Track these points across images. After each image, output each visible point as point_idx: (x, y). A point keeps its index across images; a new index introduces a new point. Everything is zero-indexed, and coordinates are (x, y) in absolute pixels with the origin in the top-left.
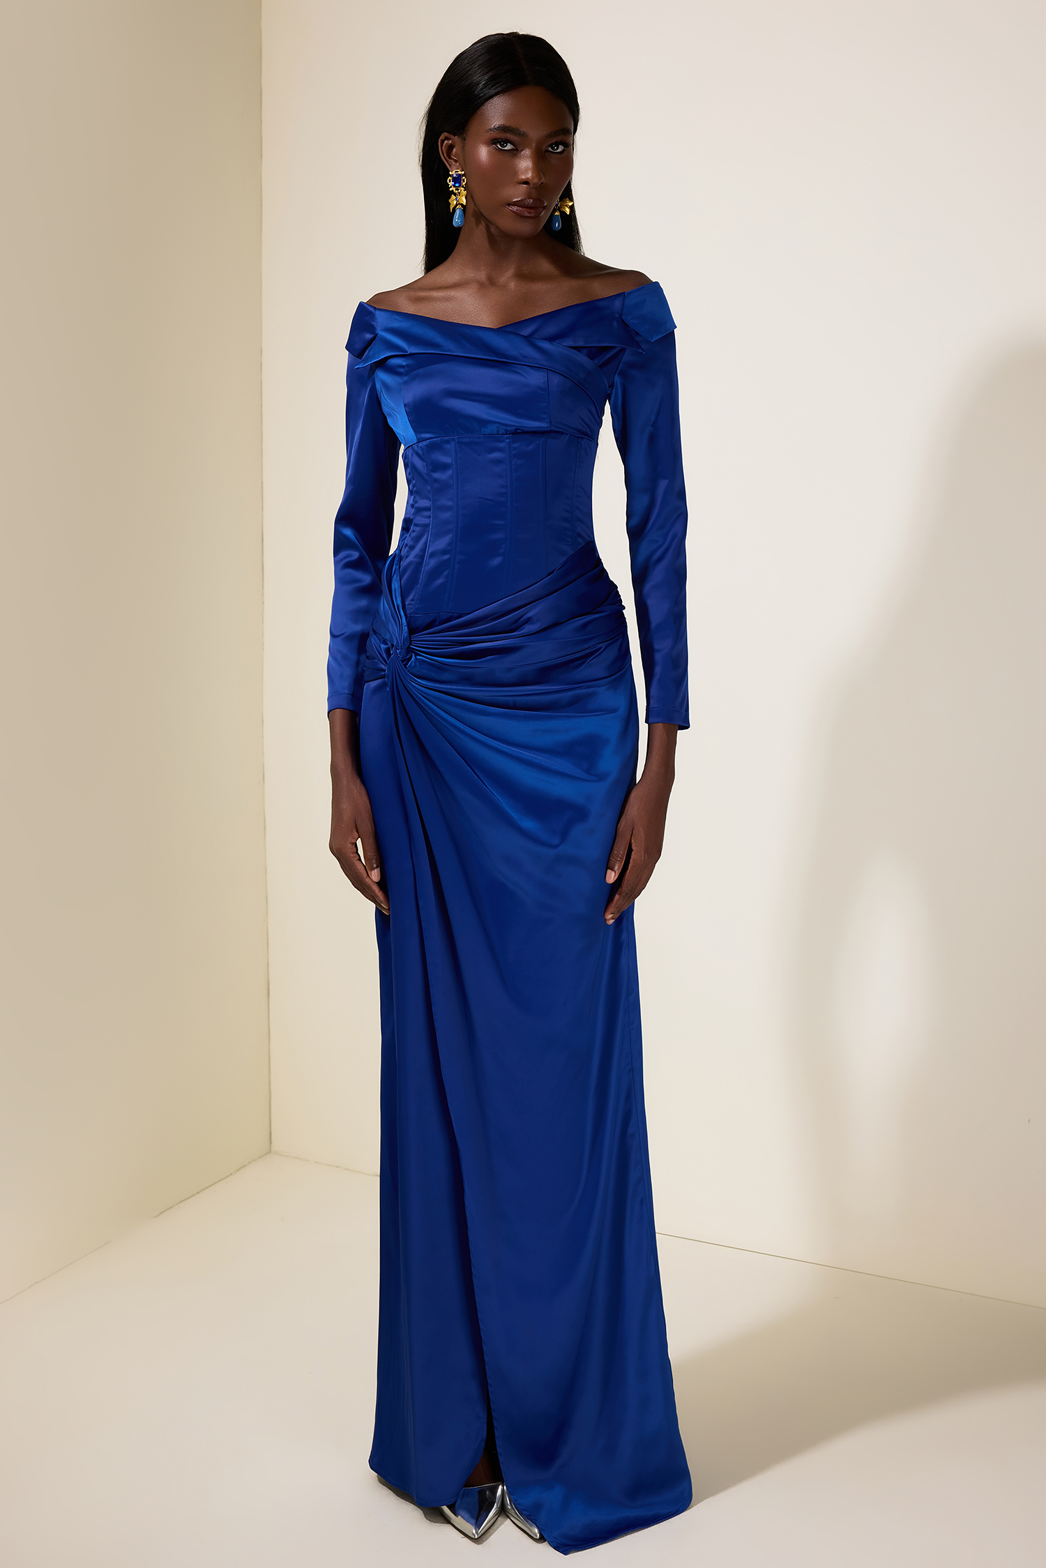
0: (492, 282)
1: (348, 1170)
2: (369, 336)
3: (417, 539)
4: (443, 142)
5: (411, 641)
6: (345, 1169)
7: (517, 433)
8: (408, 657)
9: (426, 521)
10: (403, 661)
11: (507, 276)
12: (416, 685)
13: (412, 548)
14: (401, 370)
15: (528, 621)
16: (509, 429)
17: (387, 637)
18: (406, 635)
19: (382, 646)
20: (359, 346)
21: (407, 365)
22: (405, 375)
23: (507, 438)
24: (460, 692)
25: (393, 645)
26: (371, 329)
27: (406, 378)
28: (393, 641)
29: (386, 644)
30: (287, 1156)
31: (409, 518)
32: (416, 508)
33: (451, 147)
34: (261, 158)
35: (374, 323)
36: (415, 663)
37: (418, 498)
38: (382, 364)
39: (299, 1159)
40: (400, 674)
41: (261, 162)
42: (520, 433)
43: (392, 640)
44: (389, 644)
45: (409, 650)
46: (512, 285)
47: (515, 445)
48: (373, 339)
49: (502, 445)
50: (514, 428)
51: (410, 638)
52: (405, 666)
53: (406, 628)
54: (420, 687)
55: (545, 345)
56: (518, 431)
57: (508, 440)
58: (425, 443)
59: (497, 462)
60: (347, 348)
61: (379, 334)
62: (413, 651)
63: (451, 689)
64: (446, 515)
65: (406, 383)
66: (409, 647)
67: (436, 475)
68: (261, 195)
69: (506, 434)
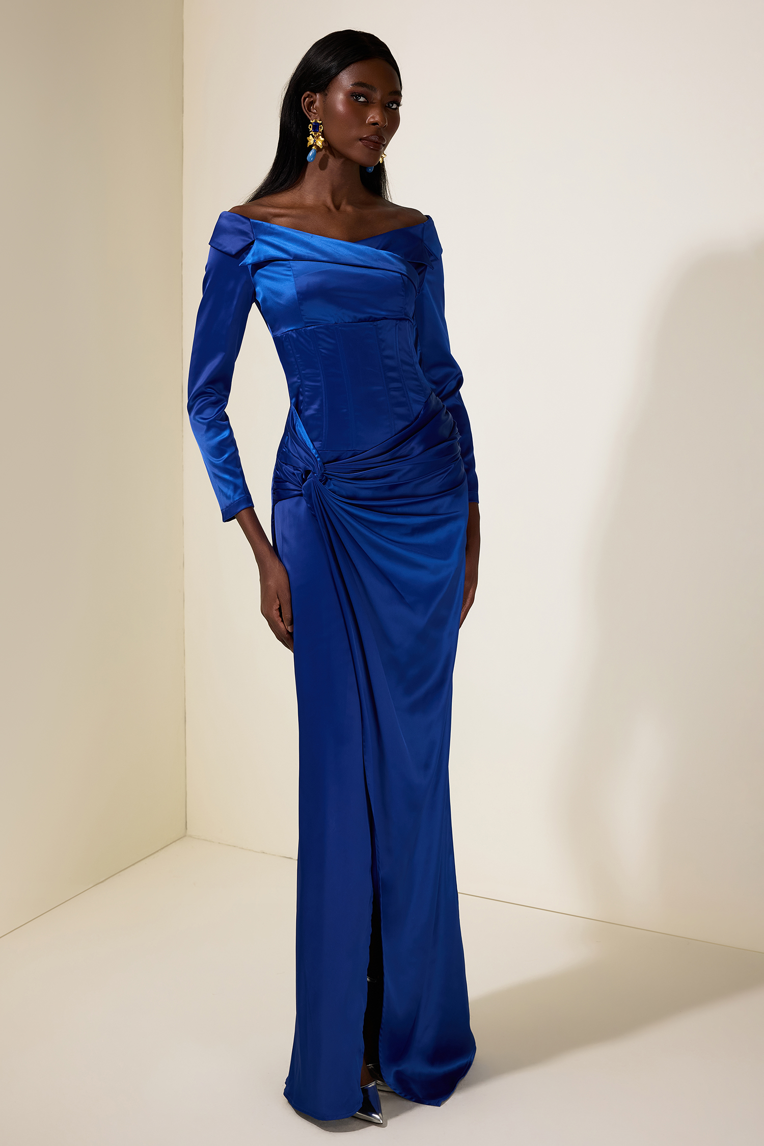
0: (334, 206)
1: (242, 848)
3: (312, 397)
4: (305, 99)
5: (325, 468)
6: (240, 848)
8: (324, 478)
10: (321, 481)
17: (301, 465)
26: (247, 235)
29: (299, 470)
30: (199, 839)
33: (312, 103)
34: (183, 113)
39: (207, 840)
41: (183, 116)
45: (324, 475)
46: (349, 209)
48: (251, 244)
51: (324, 466)
52: (324, 484)
53: (319, 459)
62: (327, 475)
66: (324, 473)
68: (183, 140)
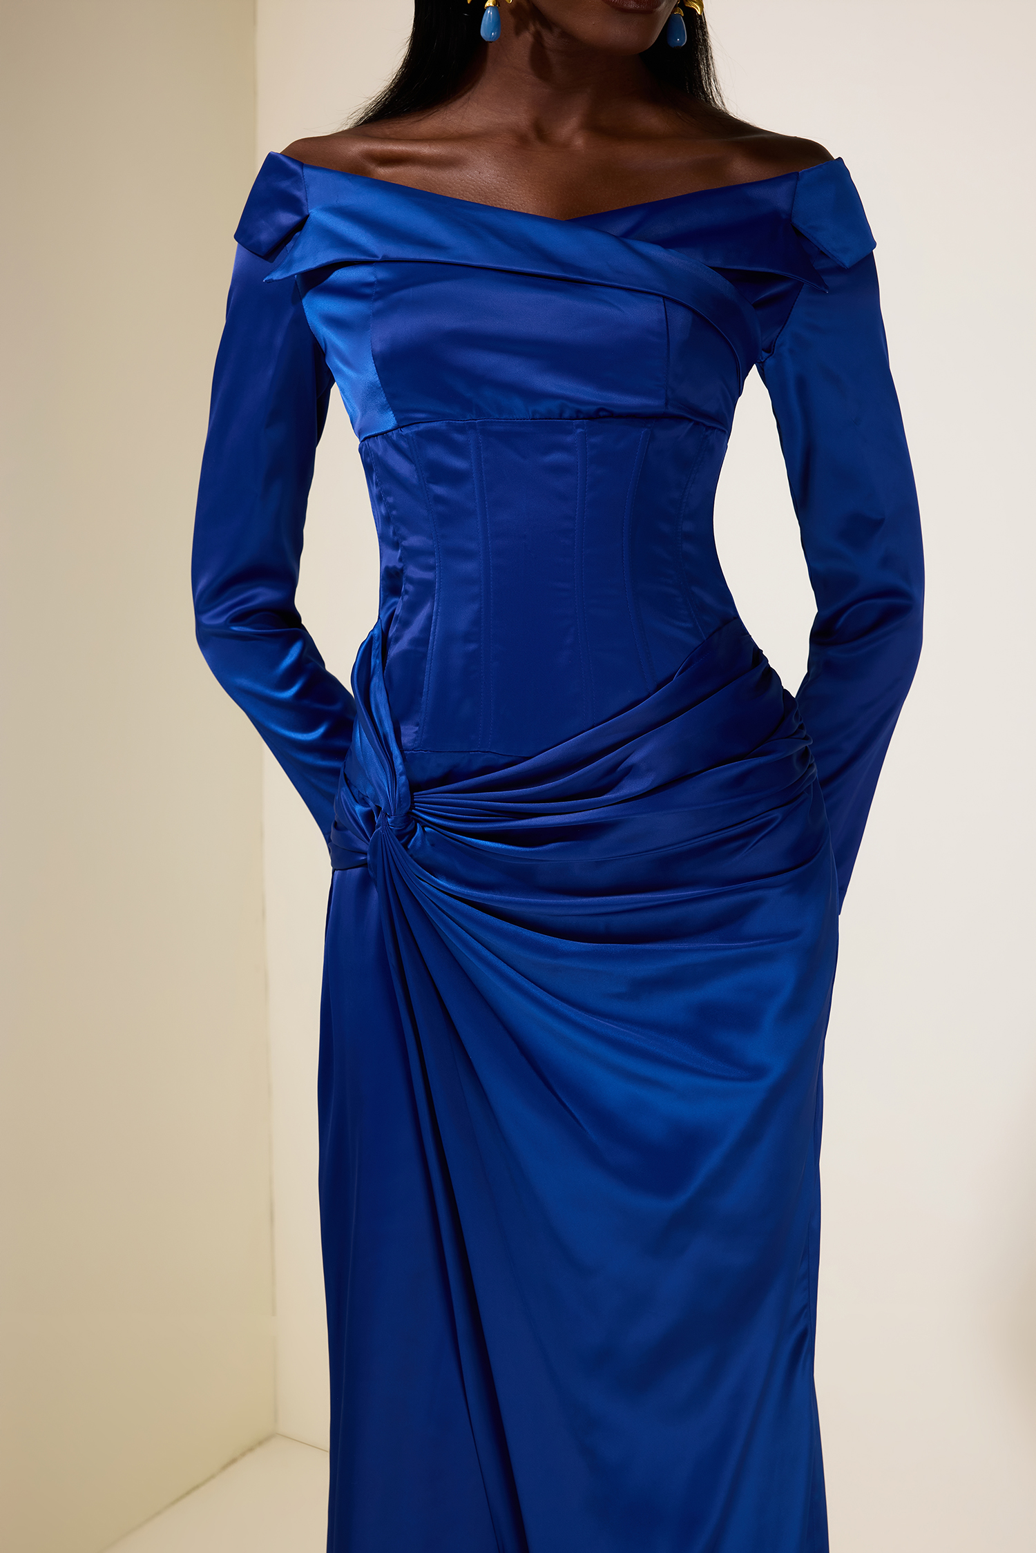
0: (537, 135)
2: (287, 219)
3: (413, 608)
5: (413, 802)
7: (601, 415)
8: (409, 829)
9: (428, 575)
10: (400, 837)
11: (570, 129)
12: (432, 889)
13: (406, 624)
14: (367, 291)
15: (629, 771)
16: (584, 408)
17: (369, 792)
18: (404, 790)
19: (359, 809)
20: (266, 236)
21: (380, 282)
22: (376, 300)
23: (578, 426)
24: (501, 906)
25: (379, 809)
26: (294, 204)
27: (378, 304)
28: (378, 801)
29: (365, 804)
31: (394, 567)
32: (405, 548)
35: (299, 194)
36: (423, 841)
37: (403, 531)
38: (315, 280)
40: (398, 863)
42: (604, 417)
43: (376, 800)
44: (371, 803)
45: (410, 819)
46: (579, 142)
47: (594, 440)
48: (300, 226)
49: (569, 439)
50: (594, 408)
51: (412, 797)
52: (405, 845)
53: (403, 778)
54: (440, 894)
55: (656, 252)
56: (601, 414)
57: (579, 430)
58: (414, 429)
59: (558, 470)
60: (237, 237)
61: (312, 215)
62: (418, 820)
63: (492, 900)
64: (469, 567)
65: (378, 314)
66: (409, 813)
67: (439, 490)
69: (578, 418)
